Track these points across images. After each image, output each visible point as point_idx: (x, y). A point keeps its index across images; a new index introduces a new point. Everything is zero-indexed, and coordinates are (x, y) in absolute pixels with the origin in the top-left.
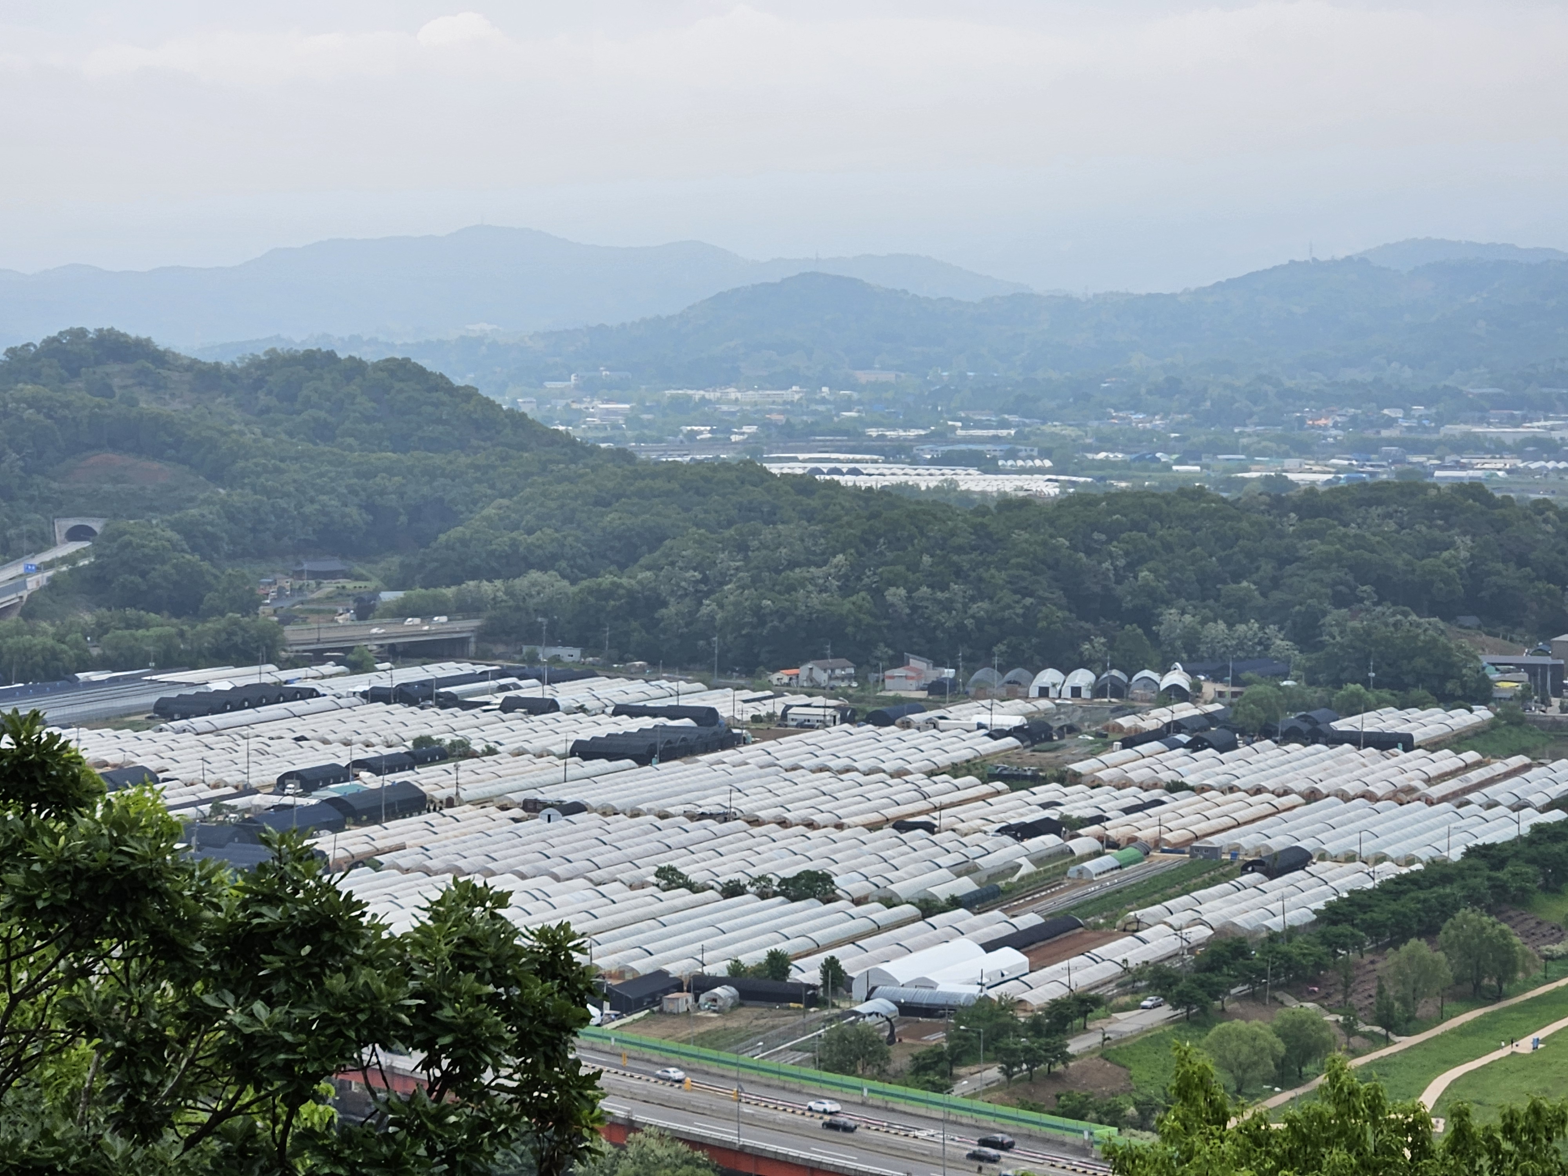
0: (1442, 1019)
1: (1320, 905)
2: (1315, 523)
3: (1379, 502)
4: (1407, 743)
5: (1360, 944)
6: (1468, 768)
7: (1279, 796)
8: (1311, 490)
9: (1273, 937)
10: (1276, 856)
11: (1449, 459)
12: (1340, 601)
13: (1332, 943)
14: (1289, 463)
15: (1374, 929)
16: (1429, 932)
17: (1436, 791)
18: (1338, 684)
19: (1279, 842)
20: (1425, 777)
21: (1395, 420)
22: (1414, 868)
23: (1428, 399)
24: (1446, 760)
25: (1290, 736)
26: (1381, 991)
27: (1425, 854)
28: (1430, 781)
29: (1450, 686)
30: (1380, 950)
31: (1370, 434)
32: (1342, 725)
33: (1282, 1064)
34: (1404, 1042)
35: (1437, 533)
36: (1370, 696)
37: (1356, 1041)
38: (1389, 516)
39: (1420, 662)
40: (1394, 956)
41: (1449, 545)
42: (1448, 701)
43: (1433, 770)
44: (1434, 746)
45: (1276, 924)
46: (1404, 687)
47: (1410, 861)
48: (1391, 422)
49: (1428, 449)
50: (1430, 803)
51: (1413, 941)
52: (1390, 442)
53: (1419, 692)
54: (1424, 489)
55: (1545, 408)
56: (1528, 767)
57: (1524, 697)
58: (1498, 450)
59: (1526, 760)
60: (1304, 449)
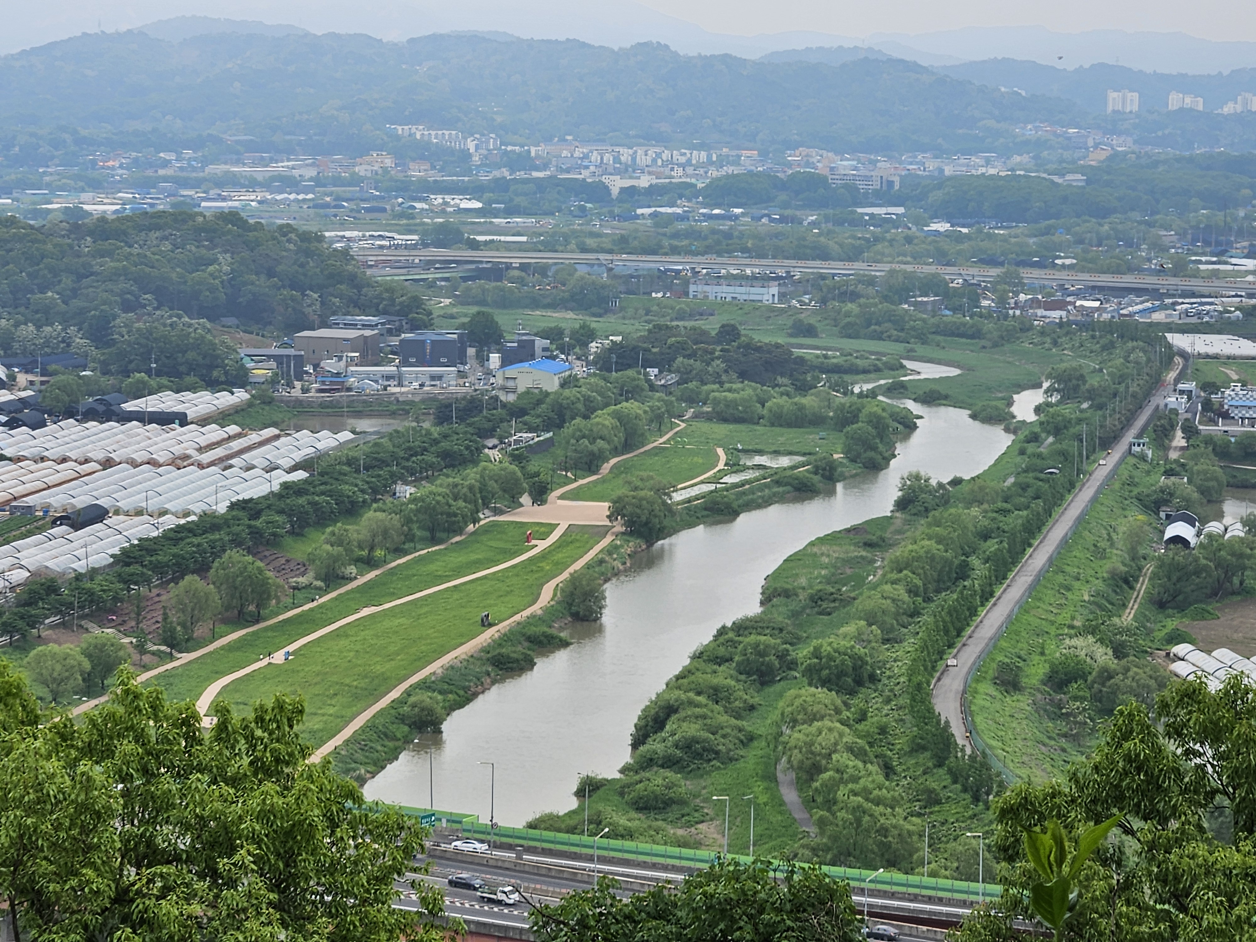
0: (214, 639)
1: (116, 551)
2: (106, 245)
3: (158, 227)
4: (183, 420)
5: (148, 581)
6: (230, 438)
7: (81, 464)
8: (103, 219)
9: (79, 577)
10: (79, 512)
11: (213, 193)
12: (127, 307)
13: (127, 581)
14: (84, 196)
15: (159, 569)
16: (202, 569)
17: (206, 457)
18: (127, 373)
19: (81, 501)
20: (197, 446)
21: (169, 161)
22: (189, 519)
23: (196, 144)
24: (214, 433)
25: (90, 415)
26: (165, 617)
27: (198, 508)
28: (201, 450)
29: (215, 373)
30: (164, 585)
31: (150, 173)
32: (130, 406)
33: (88, 678)
34: (186, 658)
35: (204, 251)
36: (153, 383)
37: (146, 658)
38: (166, 238)
39: (191, 355)
40: (175, 591)
41: (214, 261)
42: (214, 385)
43: (203, 441)
44: (204, 421)
45: (81, 566)
46: (179, 375)
47: (187, 514)
48: (166, 164)
49: (196, 184)
50: (201, 466)
51: (188, 578)
52: (165, 179)
53: (190, 379)
54: (193, 216)
55: (288, 151)
56: (277, 437)
57: (273, 382)
58: (252, 184)
59: (275, 431)
60: (96, 185)
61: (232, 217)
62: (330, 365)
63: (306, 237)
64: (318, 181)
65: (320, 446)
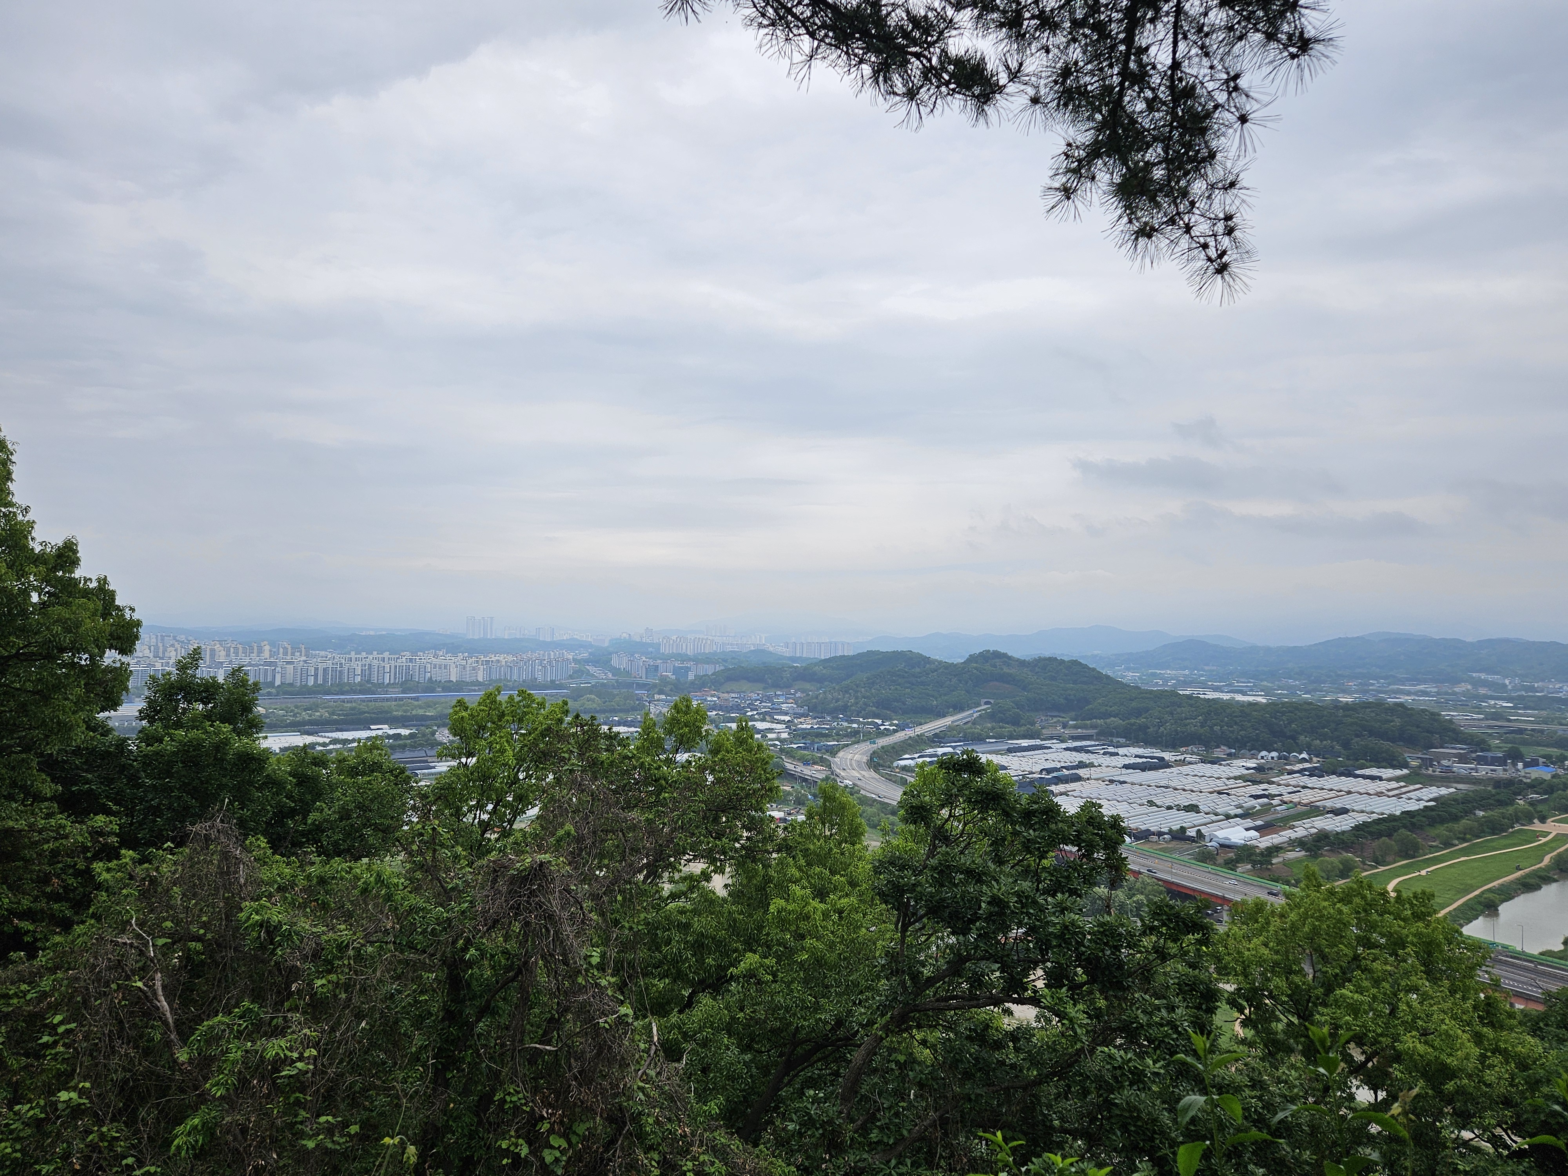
0: (1395, 863)
1: (1353, 825)
2: (1348, 713)
3: (1369, 708)
4: (1380, 779)
5: (1366, 838)
6: (1401, 787)
7: (1338, 792)
8: (1347, 703)
9: (1338, 833)
10: (1338, 809)
11: (1392, 696)
12: (1357, 736)
13: (1357, 837)
14: (1339, 695)
15: (1371, 833)
16: (1389, 836)
17: (1390, 793)
18: (1357, 760)
19: (1338, 806)
22: (1384, 816)
23: (1385, 678)
24: (1394, 785)
25: (1342, 774)
26: (1374, 852)
27: (1387, 812)
28: (1388, 790)
29: (1394, 762)
30: (1373, 840)
31: (1366, 688)
32: (1358, 772)
33: (1341, 871)
34: (1383, 868)
35: (1389, 717)
36: (1368, 764)
37: (1366, 867)
38: (1373, 712)
39: (1384, 755)
40: (1378, 842)
41: (1393, 721)
42: (1394, 767)
43: (1389, 787)
44: (1389, 780)
45: (1338, 829)
46: (1379, 762)
47: (1383, 814)
48: (1373, 684)
49: (1385, 692)
50: (1389, 797)
51: (1384, 838)
52: (1373, 690)
53: (1384, 764)
54: (1384, 704)
55: (1425, 682)
56: (1421, 788)
57: (1420, 767)
58: (1409, 693)
59: (1421, 786)
60: (1344, 692)
61: (1401, 705)
62: (1445, 762)
63: (1432, 714)
64: (1438, 693)
65: (1441, 793)
